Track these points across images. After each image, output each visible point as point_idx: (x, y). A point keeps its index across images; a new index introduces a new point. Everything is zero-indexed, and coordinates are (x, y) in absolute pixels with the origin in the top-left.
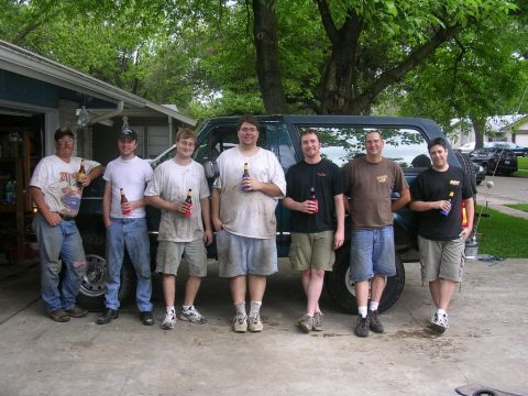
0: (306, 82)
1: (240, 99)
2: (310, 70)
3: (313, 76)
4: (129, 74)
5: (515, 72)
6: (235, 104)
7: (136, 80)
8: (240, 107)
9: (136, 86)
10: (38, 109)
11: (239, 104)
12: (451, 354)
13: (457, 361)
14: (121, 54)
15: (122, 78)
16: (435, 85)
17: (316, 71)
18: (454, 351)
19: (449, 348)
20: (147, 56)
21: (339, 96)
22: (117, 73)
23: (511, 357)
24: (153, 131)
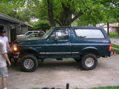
0: (57, 17)
1: (43, 21)
2: (58, 15)
3: (59, 16)
4: (16, 15)
5: (102, 15)
6: (42, 22)
7: (18, 16)
8: (43, 23)
9: (18, 18)
10: (2, 25)
11: (43, 22)
12: (92, 74)
13: (93, 75)
14: (14, 10)
15: (15, 16)
16: (85, 18)
17: (59, 15)
18: (92, 73)
19: (91, 73)
20: (20, 11)
21: (66, 21)
22: (14, 15)
23: (103, 74)
24: (23, 28)
